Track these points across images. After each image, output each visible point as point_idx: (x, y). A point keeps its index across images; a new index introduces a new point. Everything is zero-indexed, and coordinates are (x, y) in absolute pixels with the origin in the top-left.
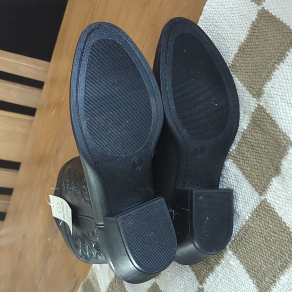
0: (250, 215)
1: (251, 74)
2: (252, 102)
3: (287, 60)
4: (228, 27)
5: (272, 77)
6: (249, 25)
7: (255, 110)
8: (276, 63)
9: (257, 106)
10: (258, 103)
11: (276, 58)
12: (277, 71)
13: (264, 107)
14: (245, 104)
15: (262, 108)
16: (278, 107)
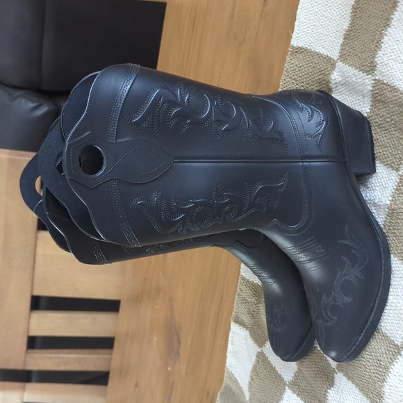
0: (391, 198)
1: (360, 55)
2: (367, 81)
3: (393, 23)
4: (328, 21)
5: (382, 45)
6: (349, 10)
7: (373, 87)
8: (382, 30)
9: (373, 82)
10: (373, 78)
11: (382, 26)
12: (385, 37)
13: (381, 79)
14: (360, 88)
15: (379, 81)
16: (393, 71)
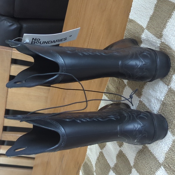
0: (164, 98)
1: (156, 29)
2: (158, 41)
3: (172, 17)
4: (144, 10)
5: (166, 26)
6: (154, 6)
7: (160, 45)
8: (167, 19)
9: (160, 43)
10: (161, 41)
11: (167, 17)
13: (164, 42)
14: (154, 44)
15: (163, 43)
16: (170, 40)
